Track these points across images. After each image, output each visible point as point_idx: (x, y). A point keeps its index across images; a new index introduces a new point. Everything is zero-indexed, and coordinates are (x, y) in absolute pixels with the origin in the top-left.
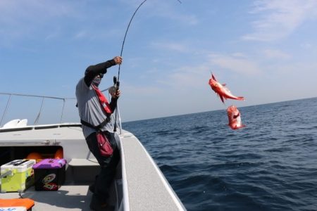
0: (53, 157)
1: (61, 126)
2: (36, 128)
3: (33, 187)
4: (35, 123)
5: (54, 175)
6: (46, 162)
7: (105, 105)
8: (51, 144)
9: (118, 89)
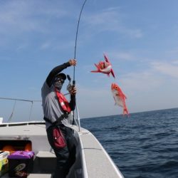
0: (24, 150)
1: (30, 124)
2: (10, 125)
3: (7, 174)
4: (8, 121)
5: (24, 165)
6: (18, 153)
7: (62, 104)
8: (22, 139)
9: (74, 86)
